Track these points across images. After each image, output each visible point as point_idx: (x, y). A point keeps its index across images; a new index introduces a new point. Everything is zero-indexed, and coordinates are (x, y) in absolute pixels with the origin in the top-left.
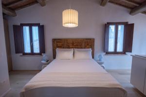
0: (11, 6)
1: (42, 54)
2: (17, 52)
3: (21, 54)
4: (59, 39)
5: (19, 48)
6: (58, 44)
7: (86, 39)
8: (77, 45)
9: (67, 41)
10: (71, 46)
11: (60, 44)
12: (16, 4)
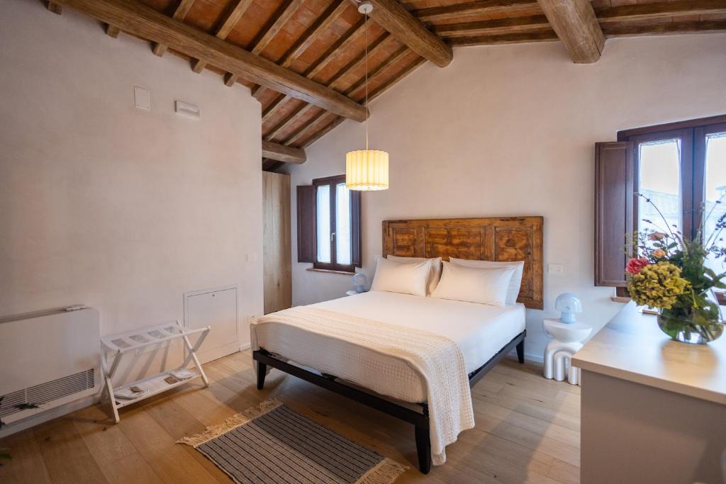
0: (292, 141)
1: (356, 269)
2: (303, 258)
3: (310, 265)
4: (401, 221)
5: (307, 252)
6: (399, 237)
7: (503, 219)
8: (463, 244)
9: (427, 227)
10: (441, 248)
11: (406, 237)
12: (301, 134)
